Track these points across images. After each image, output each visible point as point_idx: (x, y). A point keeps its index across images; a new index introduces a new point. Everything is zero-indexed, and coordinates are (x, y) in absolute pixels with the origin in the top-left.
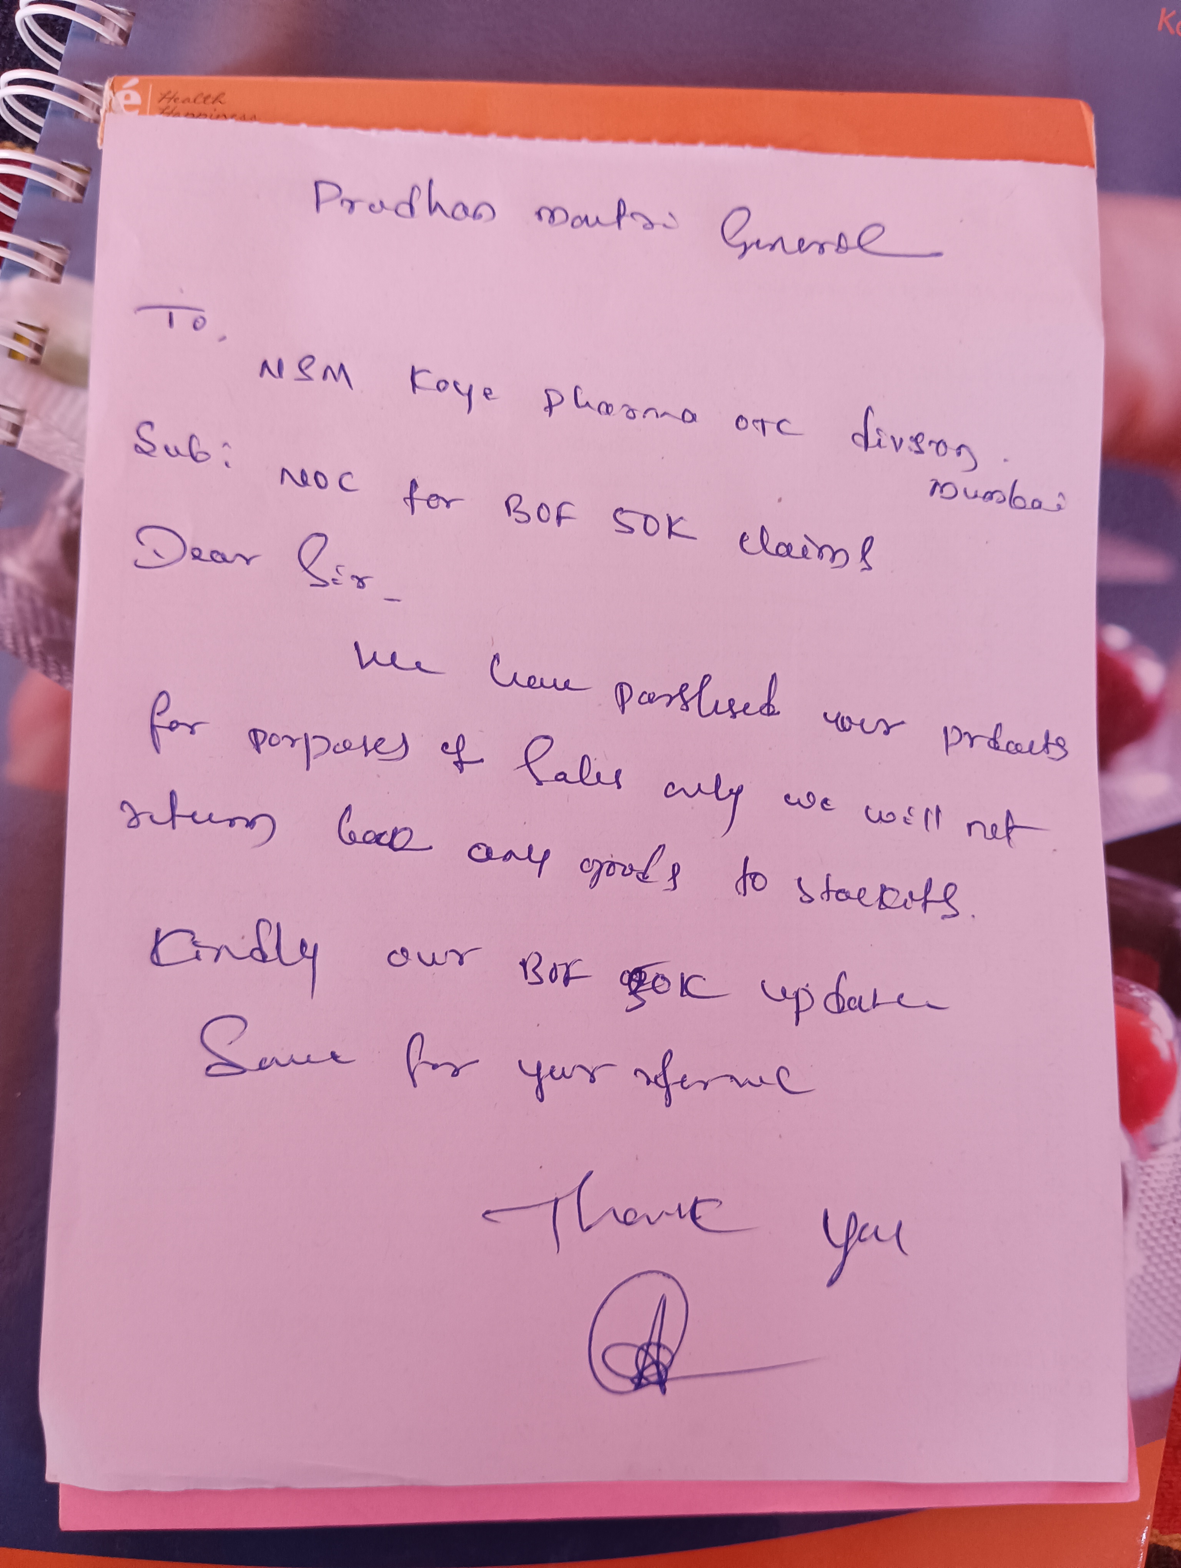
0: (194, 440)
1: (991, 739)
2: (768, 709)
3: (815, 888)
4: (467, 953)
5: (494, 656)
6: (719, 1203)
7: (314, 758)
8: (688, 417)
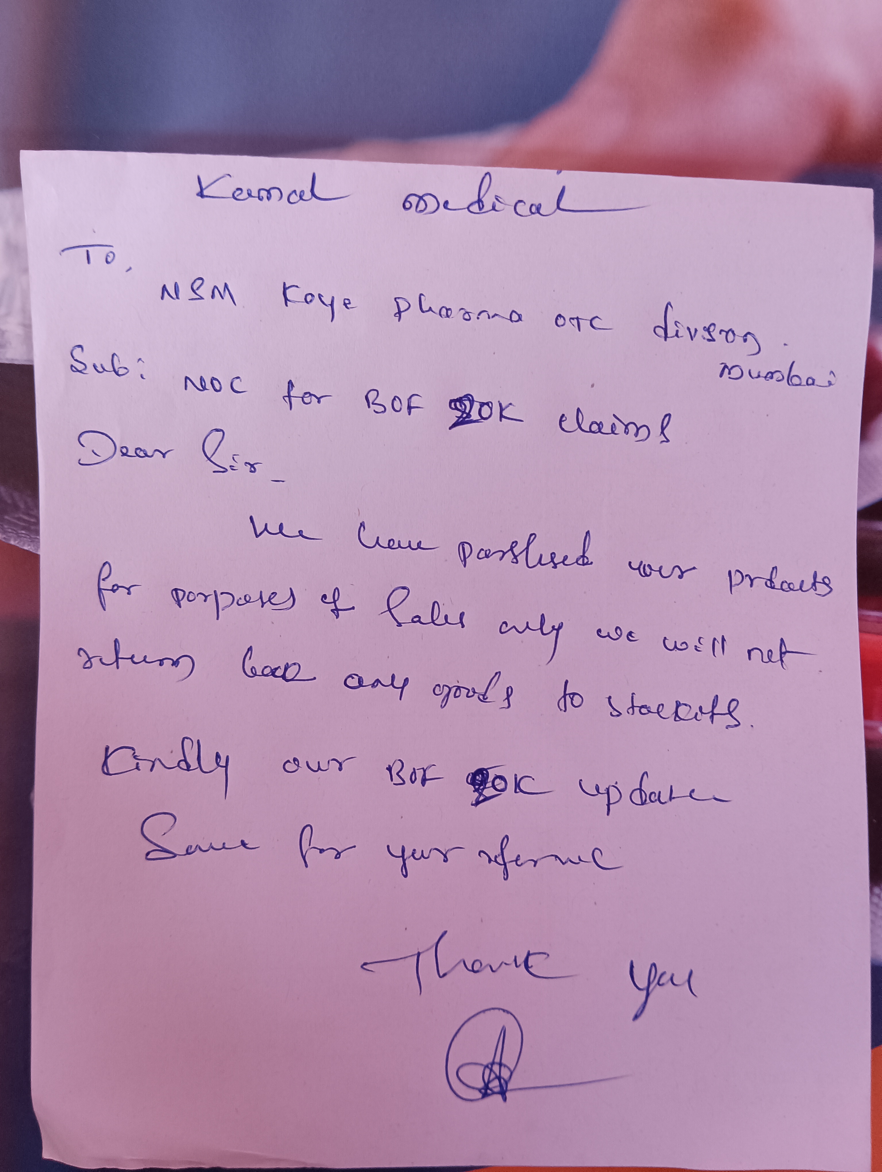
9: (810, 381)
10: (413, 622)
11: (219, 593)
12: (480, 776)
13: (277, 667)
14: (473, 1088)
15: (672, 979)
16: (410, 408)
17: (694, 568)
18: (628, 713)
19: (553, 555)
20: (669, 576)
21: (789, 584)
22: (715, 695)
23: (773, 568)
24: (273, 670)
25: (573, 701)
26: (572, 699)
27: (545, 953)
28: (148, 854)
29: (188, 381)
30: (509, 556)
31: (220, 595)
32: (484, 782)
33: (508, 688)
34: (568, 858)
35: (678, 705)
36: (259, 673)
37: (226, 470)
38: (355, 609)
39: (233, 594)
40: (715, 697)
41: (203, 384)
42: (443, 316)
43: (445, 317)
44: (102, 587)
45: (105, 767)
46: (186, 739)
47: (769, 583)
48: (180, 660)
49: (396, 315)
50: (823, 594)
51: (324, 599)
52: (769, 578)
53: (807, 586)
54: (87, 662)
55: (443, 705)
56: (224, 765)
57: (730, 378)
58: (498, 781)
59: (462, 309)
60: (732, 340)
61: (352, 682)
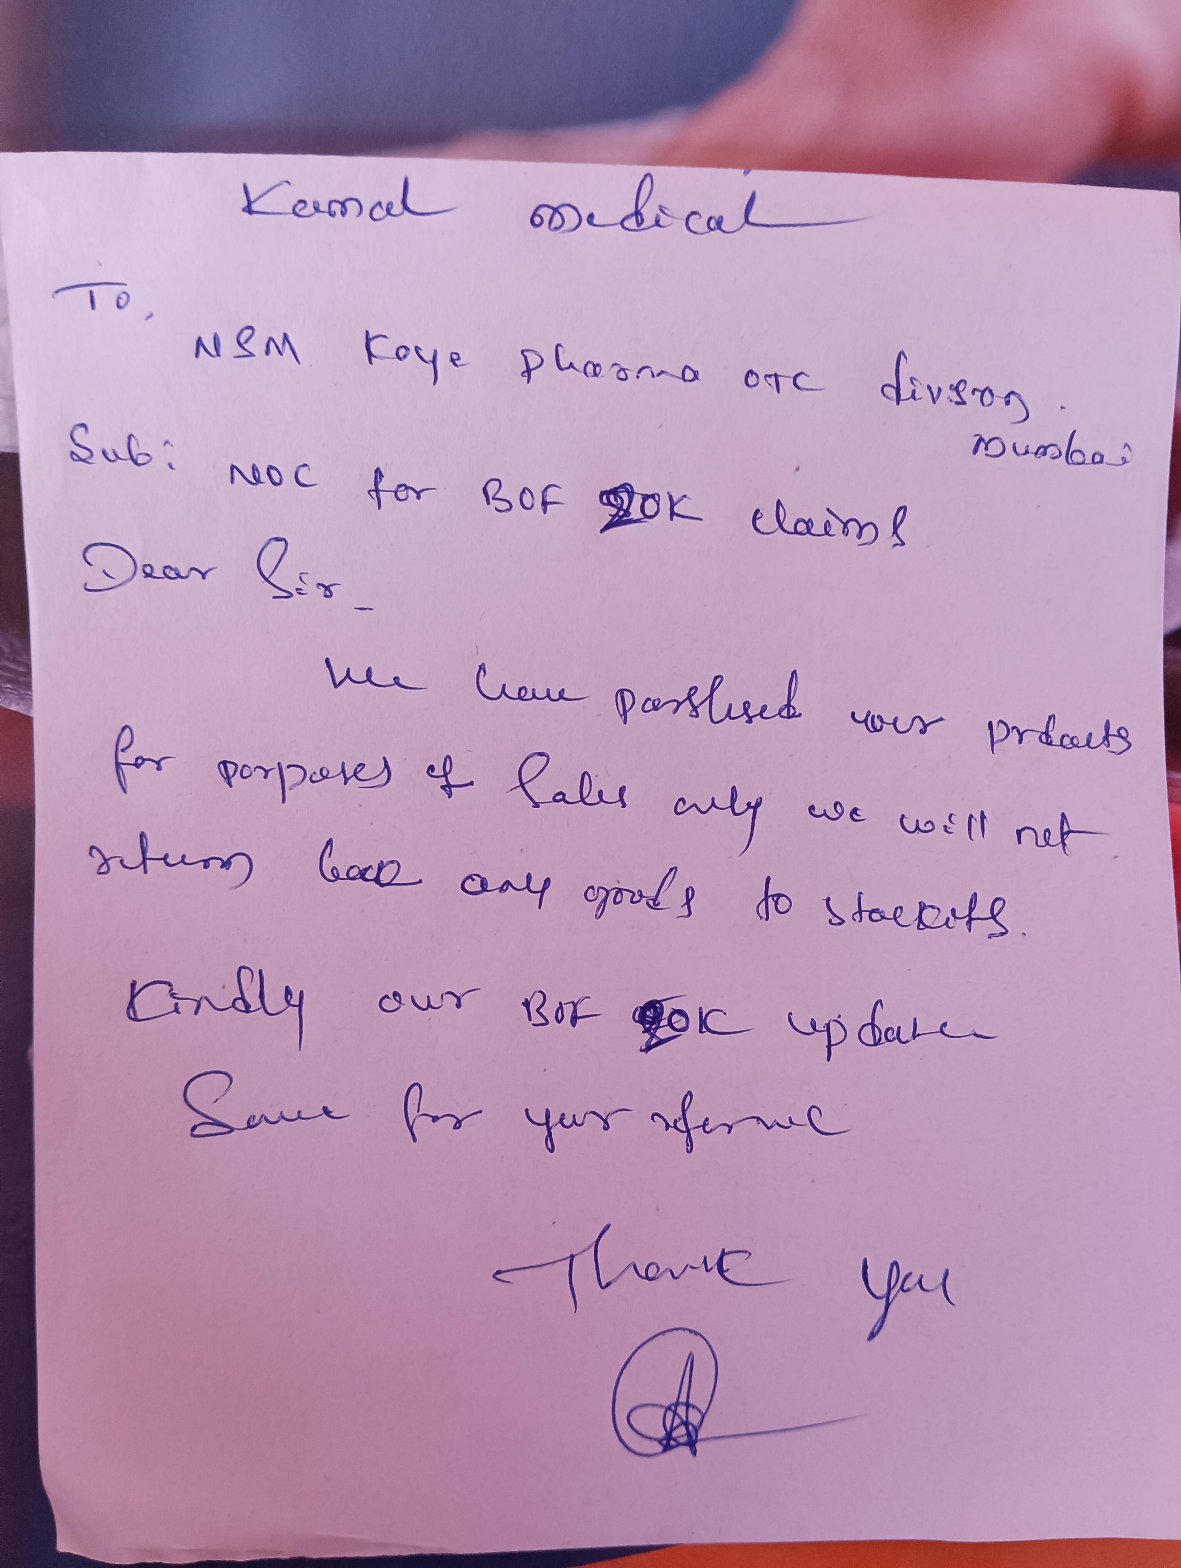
0: (133, 440)
1: (1043, 733)
2: (789, 711)
3: (845, 908)
4: (464, 995)
5: (480, 666)
6: (747, 1255)
7: (290, 789)
8: (689, 375)
9: (1097, 458)
10: (555, 800)
11: (284, 766)
12: (652, 1010)
13: (367, 866)
14: (651, 1438)
15: (920, 1282)
16: (545, 504)
17: (941, 719)
18: (854, 920)
19: (746, 705)
20: (908, 730)
21: (1072, 739)
22: (972, 893)
23: (1050, 718)
24: (361, 871)
25: (778, 906)
26: (776, 903)
27: (746, 1252)
28: (194, 1129)
29: (235, 471)
30: (687, 706)
31: (286, 769)
32: (657, 1019)
33: (687, 890)
34: (775, 1121)
35: (922, 907)
36: (343, 875)
37: (291, 595)
38: (474, 785)
39: (305, 768)
40: (972, 895)
41: (257, 475)
42: (589, 375)
43: (593, 376)
44: (120, 761)
45: (131, 1009)
46: (243, 970)
47: (1044, 737)
48: (232, 860)
49: (524, 375)
50: (1119, 751)
51: (430, 772)
52: (1044, 730)
53: (1095, 741)
54: (102, 865)
55: (598, 916)
56: (297, 1003)
57: (986, 455)
58: (675, 1018)
59: (615, 364)
60: (989, 402)
61: (471, 886)
